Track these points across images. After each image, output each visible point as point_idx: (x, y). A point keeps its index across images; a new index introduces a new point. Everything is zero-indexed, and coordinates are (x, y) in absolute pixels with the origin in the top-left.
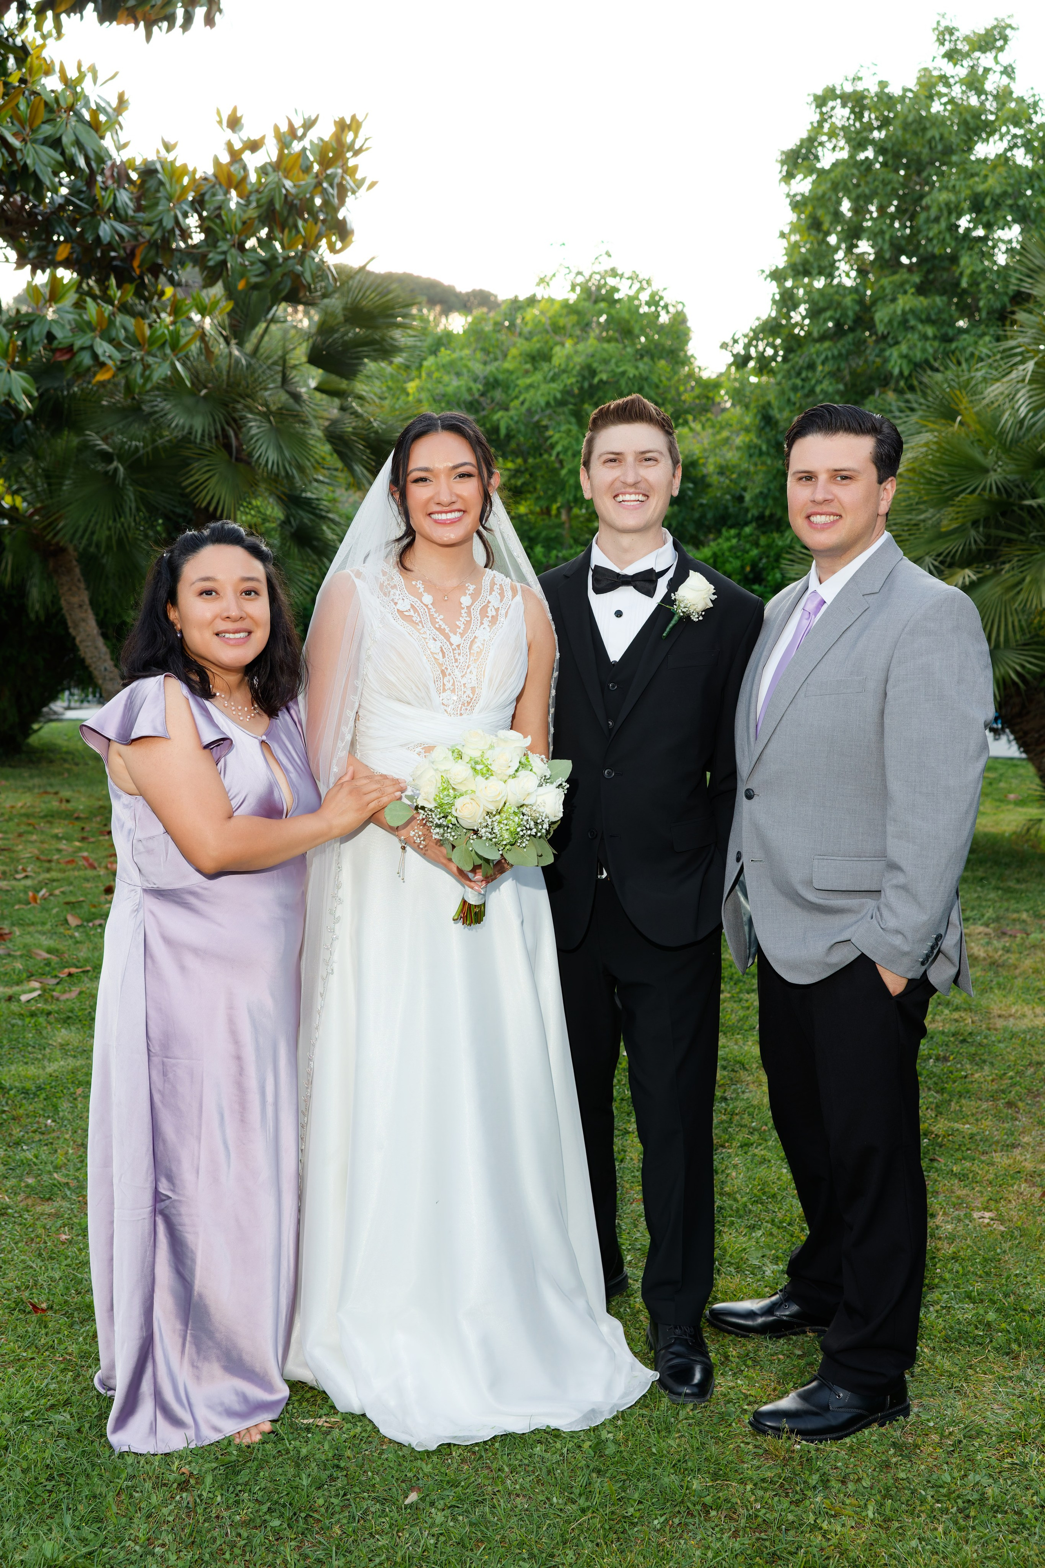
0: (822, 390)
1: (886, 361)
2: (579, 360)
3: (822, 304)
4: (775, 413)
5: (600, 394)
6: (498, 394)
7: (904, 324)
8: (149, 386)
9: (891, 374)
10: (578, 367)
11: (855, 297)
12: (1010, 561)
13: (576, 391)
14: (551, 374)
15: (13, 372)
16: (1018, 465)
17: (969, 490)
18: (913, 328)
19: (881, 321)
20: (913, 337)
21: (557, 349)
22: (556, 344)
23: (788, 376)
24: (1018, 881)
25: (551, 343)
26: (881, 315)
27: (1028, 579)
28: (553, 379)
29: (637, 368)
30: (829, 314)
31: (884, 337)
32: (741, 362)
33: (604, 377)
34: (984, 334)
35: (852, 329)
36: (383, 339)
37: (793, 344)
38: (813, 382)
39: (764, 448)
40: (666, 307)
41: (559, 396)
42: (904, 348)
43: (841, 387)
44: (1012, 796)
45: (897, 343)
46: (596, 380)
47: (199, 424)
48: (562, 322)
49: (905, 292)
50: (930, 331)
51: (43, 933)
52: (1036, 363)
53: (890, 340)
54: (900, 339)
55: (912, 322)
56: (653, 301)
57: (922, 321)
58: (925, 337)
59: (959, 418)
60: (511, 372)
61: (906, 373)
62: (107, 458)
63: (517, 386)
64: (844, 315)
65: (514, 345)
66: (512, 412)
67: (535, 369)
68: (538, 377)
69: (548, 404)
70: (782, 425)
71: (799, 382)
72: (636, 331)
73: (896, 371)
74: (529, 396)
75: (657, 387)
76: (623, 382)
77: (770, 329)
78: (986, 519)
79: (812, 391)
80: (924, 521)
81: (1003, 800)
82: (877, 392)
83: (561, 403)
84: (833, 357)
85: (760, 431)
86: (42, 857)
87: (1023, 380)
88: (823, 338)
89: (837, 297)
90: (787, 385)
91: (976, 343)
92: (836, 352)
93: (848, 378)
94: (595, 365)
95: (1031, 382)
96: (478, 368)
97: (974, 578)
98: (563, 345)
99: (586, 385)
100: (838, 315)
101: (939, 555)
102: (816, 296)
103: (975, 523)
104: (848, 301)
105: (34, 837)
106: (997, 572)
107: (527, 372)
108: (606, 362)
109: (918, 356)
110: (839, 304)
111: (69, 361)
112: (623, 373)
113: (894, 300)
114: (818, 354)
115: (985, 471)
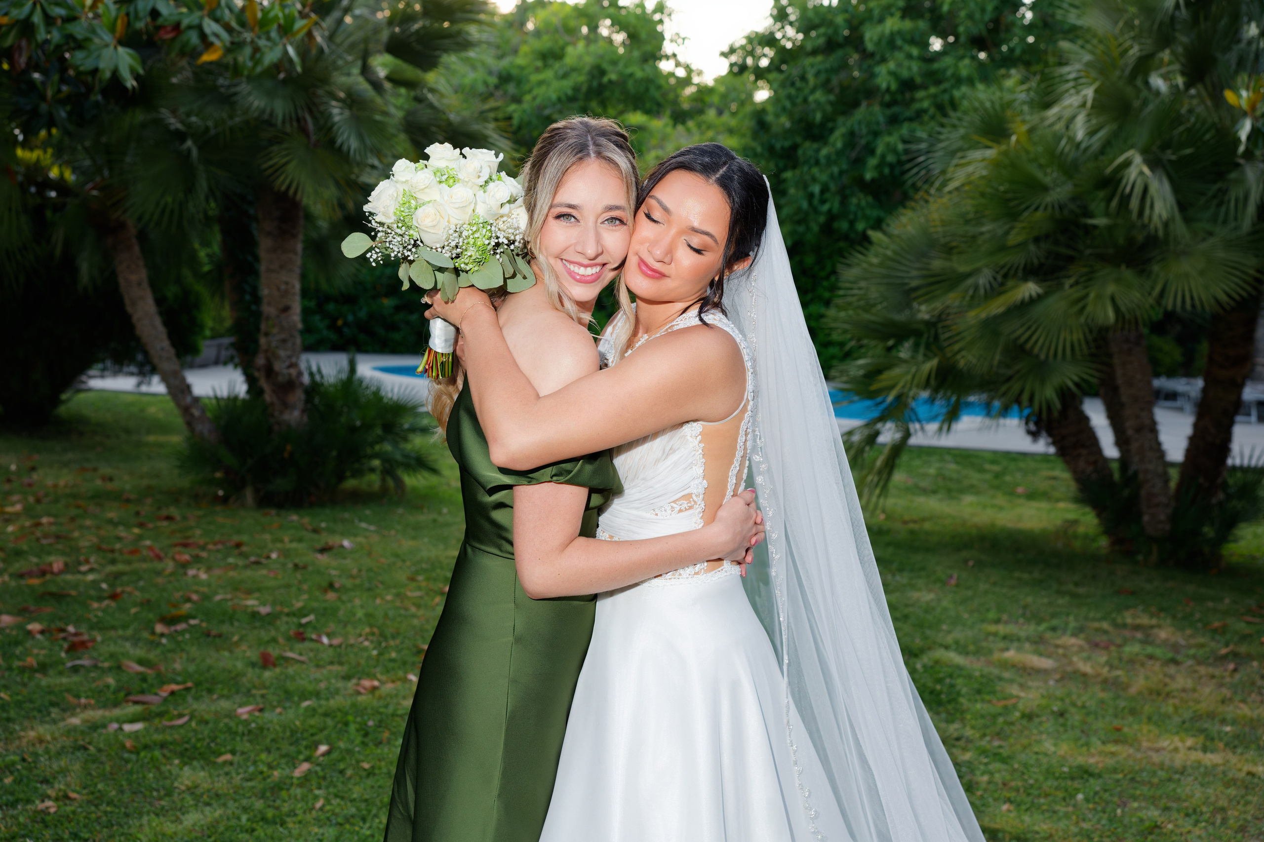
0: (816, 101)
1: (873, 75)
2: (589, 60)
3: (817, 21)
4: (770, 118)
5: (607, 94)
6: (511, 88)
7: (891, 43)
8: (259, 69)
9: (878, 88)
10: (587, 68)
11: (847, 16)
12: (1069, 277)
13: (584, 88)
14: (561, 72)
15: (121, 50)
16: (1076, 185)
17: (1033, 207)
18: (900, 49)
19: (871, 39)
20: (899, 55)
21: (570, 50)
22: (567, 44)
23: (783, 85)
24: (1077, 584)
25: (561, 42)
26: (871, 35)
27: (1092, 295)
28: (565, 76)
29: (643, 70)
30: (822, 30)
31: (872, 55)
32: (740, 69)
33: (613, 77)
34: (962, 58)
35: (840, 46)
36: (459, 33)
37: (784, 56)
38: (806, 91)
39: (759, 149)
40: (670, 15)
41: (570, 92)
42: (892, 65)
43: (832, 97)
44: (1020, 490)
45: (883, 60)
46: (605, 80)
47: (280, 108)
48: (572, 23)
49: (892, 15)
50: (915, 52)
51: (126, 639)
52: (1096, 91)
53: (878, 57)
54: (888, 55)
55: (899, 42)
56: (660, 8)
57: (905, 40)
58: (910, 57)
59: (1014, 138)
60: (521, 68)
61: (894, 87)
62: (181, 136)
63: (528, 81)
64: (836, 32)
65: (525, 42)
66: (525, 106)
67: (546, 66)
68: (548, 74)
69: (559, 100)
70: (775, 129)
71: (793, 91)
72: (643, 35)
73: (884, 86)
74: (540, 91)
75: (659, 87)
76: (630, 84)
77: (769, 40)
78: (1047, 236)
79: (805, 100)
80: (982, 234)
81: (1011, 493)
82: (864, 104)
83: (572, 99)
84: (826, 71)
85: (755, 135)
86: (104, 546)
87: (1083, 105)
88: (814, 52)
89: (829, 17)
90: (783, 93)
91: (956, 66)
92: (828, 65)
93: (837, 90)
94: (605, 66)
95: (1093, 107)
96: (490, 60)
97: (1040, 290)
98: (574, 44)
99: (595, 84)
100: (830, 31)
101: (1003, 267)
102: (811, 14)
103: (1037, 240)
104: (840, 20)
105: (88, 522)
106: (1060, 286)
107: (537, 70)
108: (614, 62)
109: (905, 74)
110: (831, 23)
111: (173, 39)
112: (631, 75)
113: (881, 20)
114: (812, 66)
115: (1045, 189)
